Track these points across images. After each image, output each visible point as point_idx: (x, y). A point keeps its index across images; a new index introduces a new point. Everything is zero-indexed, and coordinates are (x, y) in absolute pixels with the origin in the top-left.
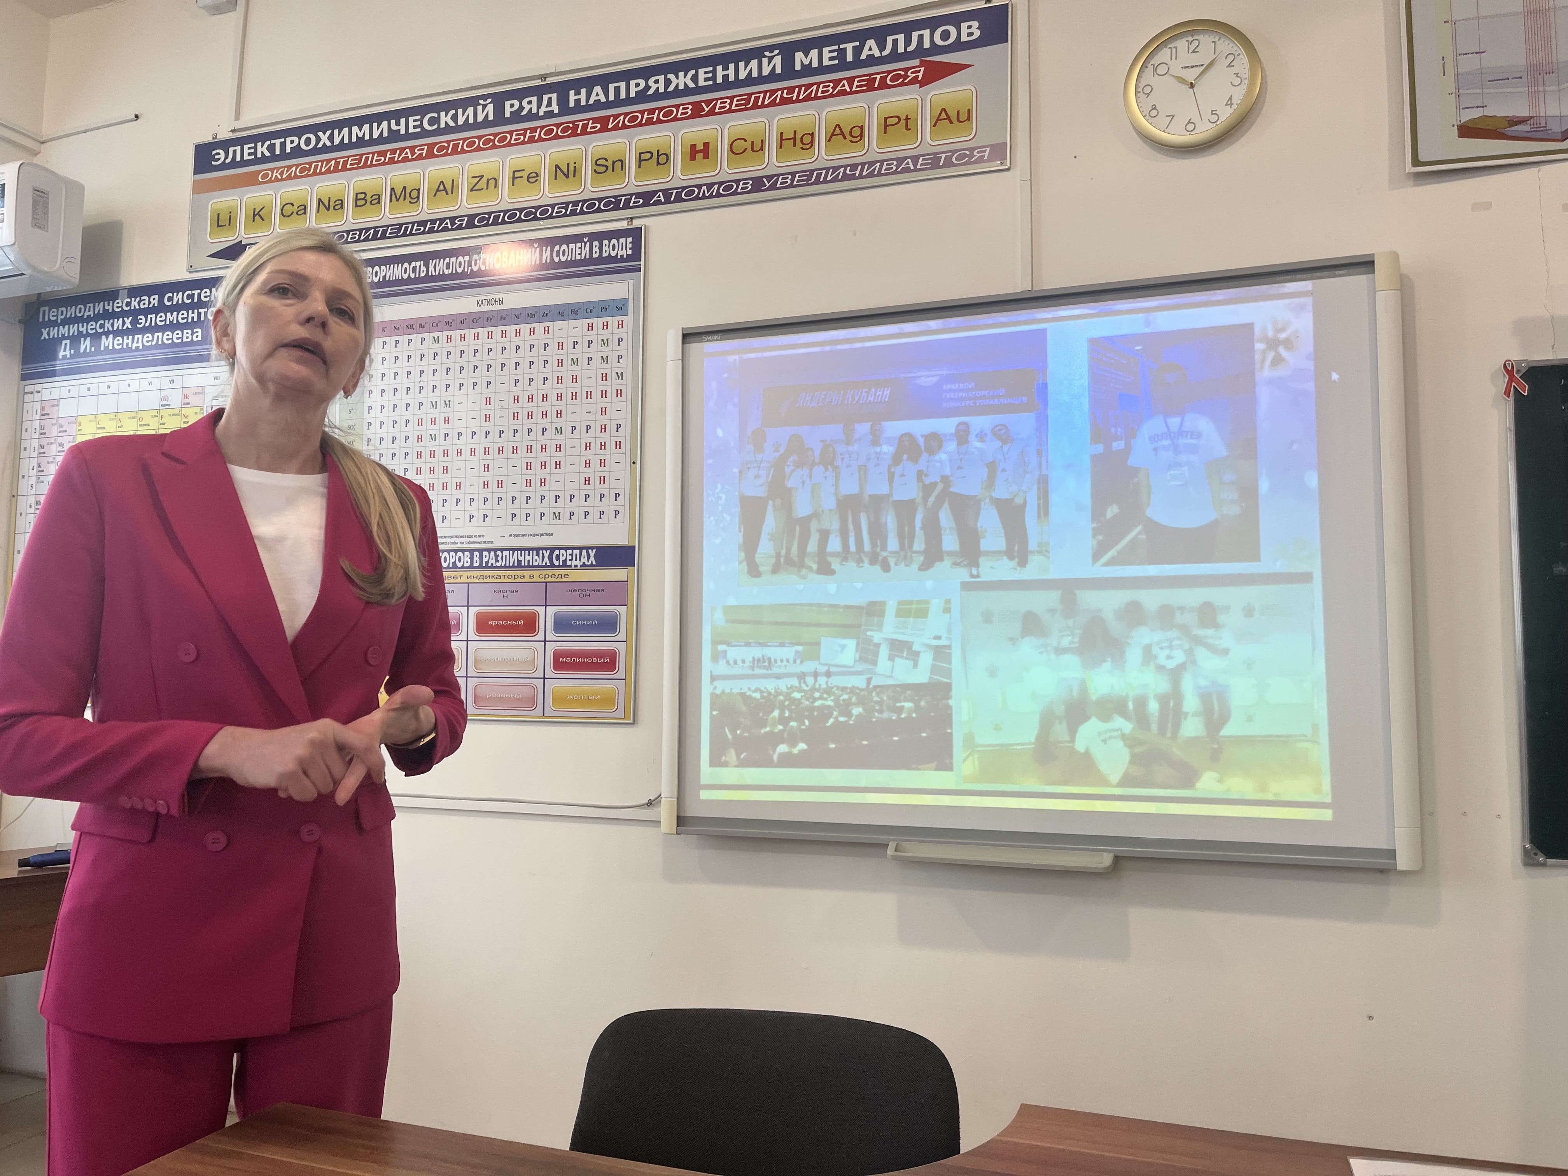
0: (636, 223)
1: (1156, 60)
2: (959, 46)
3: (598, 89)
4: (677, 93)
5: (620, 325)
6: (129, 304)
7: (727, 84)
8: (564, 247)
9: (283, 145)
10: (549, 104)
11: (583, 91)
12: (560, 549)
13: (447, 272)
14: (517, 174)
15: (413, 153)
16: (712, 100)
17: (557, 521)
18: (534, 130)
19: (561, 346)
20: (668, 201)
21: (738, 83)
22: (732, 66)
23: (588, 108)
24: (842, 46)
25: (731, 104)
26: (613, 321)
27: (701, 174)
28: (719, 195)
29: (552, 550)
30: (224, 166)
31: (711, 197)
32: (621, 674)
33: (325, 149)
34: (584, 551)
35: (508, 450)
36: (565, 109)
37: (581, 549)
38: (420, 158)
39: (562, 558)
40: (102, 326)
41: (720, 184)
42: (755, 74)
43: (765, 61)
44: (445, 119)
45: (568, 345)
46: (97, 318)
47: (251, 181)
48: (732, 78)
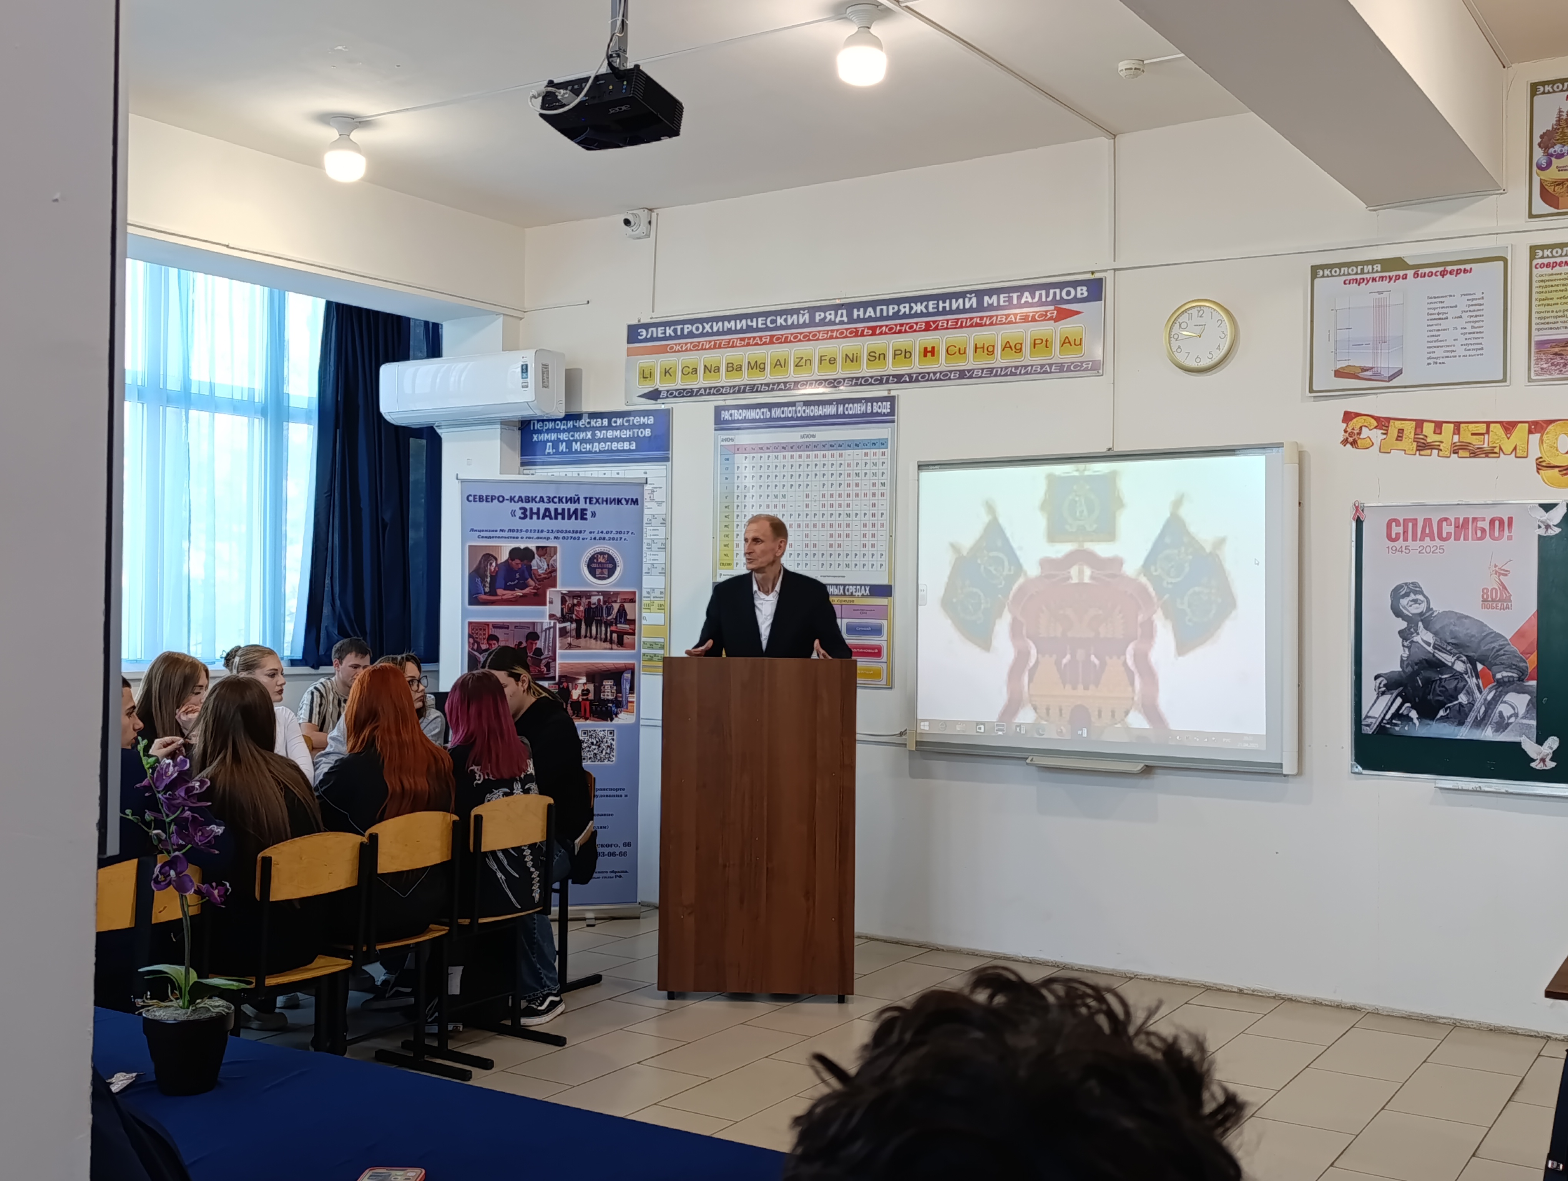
0: (893, 393)
1: (1180, 320)
2: (1076, 300)
3: (870, 309)
4: (916, 315)
5: (883, 454)
6: (589, 423)
7: (944, 312)
8: (851, 405)
9: (682, 329)
10: (842, 316)
11: (862, 310)
12: (849, 585)
13: (783, 416)
14: (823, 358)
15: (761, 340)
16: (936, 321)
17: (847, 569)
18: (832, 331)
19: (849, 465)
20: (911, 381)
21: (951, 312)
22: (948, 301)
23: (865, 320)
24: (1011, 295)
25: (947, 324)
26: (879, 451)
27: (931, 366)
28: (940, 379)
29: (845, 585)
30: (646, 340)
31: (936, 380)
32: (884, 659)
33: (708, 334)
34: (863, 587)
35: (819, 525)
36: (851, 320)
37: (861, 585)
38: (765, 343)
39: (851, 591)
40: (573, 436)
41: (941, 373)
42: (961, 307)
43: (967, 300)
44: (780, 321)
45: (853, 464)
46: (568, 430)
47: (664, 350)
48: (948, 309)
